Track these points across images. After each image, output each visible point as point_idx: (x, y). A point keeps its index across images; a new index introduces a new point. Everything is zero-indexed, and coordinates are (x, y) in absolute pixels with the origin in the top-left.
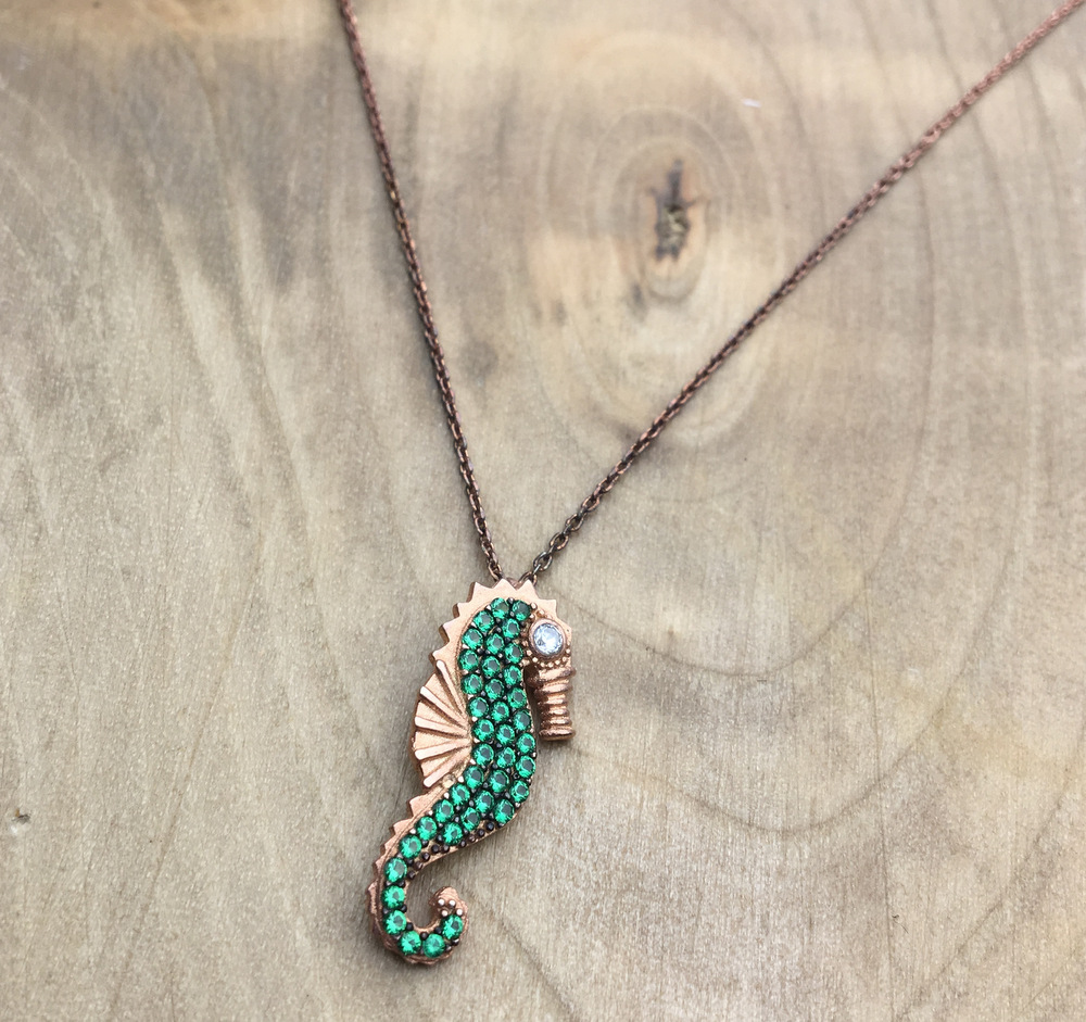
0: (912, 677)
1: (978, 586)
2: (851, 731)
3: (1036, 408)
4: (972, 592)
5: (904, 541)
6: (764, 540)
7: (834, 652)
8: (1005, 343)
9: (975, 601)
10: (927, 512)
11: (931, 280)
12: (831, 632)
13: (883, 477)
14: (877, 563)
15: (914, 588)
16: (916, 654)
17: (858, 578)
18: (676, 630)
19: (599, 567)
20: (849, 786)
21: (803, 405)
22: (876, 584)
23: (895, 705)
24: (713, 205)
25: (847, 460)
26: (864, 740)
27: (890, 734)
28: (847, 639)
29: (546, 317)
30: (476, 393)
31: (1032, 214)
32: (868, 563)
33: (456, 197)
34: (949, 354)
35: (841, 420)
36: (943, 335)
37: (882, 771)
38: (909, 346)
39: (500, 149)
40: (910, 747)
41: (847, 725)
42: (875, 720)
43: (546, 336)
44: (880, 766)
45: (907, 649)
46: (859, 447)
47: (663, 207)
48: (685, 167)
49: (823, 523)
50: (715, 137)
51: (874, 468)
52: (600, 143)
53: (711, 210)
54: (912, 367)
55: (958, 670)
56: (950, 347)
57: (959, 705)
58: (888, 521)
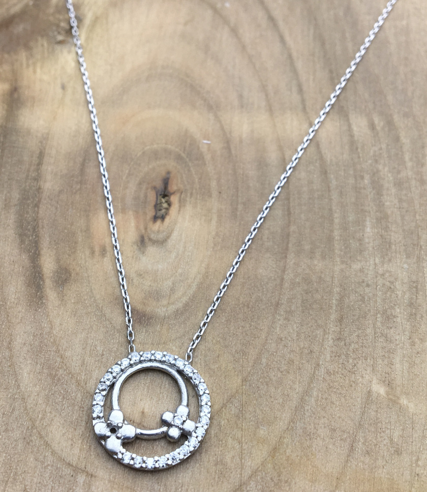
0: (262, 432)
1: (299, 382)
3: (337, 290)
4: (296, 386)
5: (264, 360)
7: (224, 420)
8: (323, 257)
9: (297, 391)
10: (277, 346)
11: (288, 226)
12: (223, 409)
13: (256, 328)
14: (249, 373)
15: (267, 385)
16: (265, 419)
17: (239, 381)
18: (146, 410)
22: (248, 384)
23: (253, 446)
24: (183, 193)
25: (239, 320)
26: (235, 465)
27: (249, 461)
28: (231, 413)
29: (97, 253)
30: (59, 293)
31: (343, 190)
32: (245, 372)
33: (59, 196)
34: (294, 263)
35: (238, 300)
36: (292, 254)
37: (242, 481)
38: (275, 260)
39: (82, 171)
40: (258, 468)
41: (227, 458)
42: (241, 455)
43: (96, 263)
44: (242, 478)
45: (261, 417)
46: (245, 313)
47: (159, 196)
48: (172, 175)
49: (224, 353)
50: (188, 160)
51: (252, 323)
52: (131, 165)
53: (183, 196)
54: (275, 271)
55: (286, 427)
56: (295, 260)
57: (285, 446)
58: (257, 350)
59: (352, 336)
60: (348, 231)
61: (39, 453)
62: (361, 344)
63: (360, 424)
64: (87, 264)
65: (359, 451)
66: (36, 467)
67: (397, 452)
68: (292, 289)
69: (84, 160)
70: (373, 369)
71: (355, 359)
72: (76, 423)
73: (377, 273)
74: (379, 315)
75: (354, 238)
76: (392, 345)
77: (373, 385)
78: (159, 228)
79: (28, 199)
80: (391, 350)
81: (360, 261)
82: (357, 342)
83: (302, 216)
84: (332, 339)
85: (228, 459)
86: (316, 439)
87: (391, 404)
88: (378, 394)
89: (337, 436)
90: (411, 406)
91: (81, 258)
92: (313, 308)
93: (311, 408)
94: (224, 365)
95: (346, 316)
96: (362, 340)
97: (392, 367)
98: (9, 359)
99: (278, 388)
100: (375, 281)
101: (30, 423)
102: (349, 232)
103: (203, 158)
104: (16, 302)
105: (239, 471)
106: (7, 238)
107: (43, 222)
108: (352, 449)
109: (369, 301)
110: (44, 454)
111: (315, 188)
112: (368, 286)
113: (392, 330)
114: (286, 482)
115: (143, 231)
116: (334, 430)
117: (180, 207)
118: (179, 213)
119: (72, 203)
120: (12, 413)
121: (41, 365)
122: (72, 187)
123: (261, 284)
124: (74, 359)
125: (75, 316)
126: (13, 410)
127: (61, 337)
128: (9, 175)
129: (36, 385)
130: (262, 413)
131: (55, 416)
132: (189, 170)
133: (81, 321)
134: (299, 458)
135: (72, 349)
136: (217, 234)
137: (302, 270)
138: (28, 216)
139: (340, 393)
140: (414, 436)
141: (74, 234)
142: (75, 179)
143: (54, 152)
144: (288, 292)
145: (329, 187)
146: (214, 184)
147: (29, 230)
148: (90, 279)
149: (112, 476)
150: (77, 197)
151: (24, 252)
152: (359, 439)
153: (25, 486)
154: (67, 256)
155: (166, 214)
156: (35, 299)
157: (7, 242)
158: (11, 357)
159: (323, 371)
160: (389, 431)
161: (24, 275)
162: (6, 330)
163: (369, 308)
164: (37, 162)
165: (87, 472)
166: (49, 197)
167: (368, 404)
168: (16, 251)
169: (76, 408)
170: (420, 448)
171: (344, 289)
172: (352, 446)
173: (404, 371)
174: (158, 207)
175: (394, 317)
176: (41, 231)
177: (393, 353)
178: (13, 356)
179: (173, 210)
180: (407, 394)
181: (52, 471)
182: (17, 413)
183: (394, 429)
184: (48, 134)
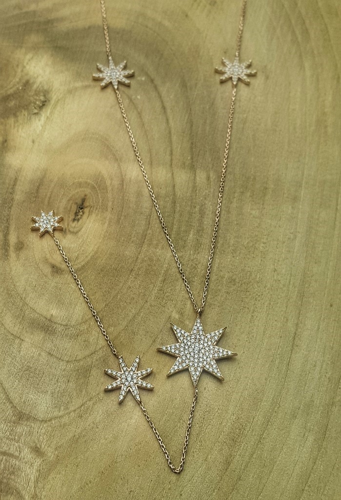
1: (135, 309)
2: (91, 340)
4: (133, 310)
5: (119, 297)
9: (133, 313)
10: (127, 290)
11: (147, 230)
13: (118, 281)
14: (110, 302)
15: (118, 308)
18: (54, 314)
20: (87, 353)
21: (102, 262)
22: (108, 307)
24: (92, 207)
27: (101, 342)
30: (17, 254)
31: (182, 213)
32: (108, 302)
33: (23, 204)
34: (146, 250)
35: (111, 266)
36: (146, 245)
38: (136, 247)
39: (37, 191)
40: (105, 345)
46: (114, 273)
47: (78, 208)
48: (87, 197)
50: (98, 189)
51: (117, 278)
52: (65, 190)
53: (91, 209)
54: (135, 253)
55: (123, 328)
56: (147, 248)
57: (121, 337)
58: (116, 292)
59: (168, 289)
63: (161, 331)
64: (34, 240)
65: (158, 342)
68: (141, 263)
69: (39, 185)
70: (175, 306)
71: (167, 300)
72: (18, 317)
73: (190, 259)
75: (182, 239)
77: (173, 314)
78: (75, 225)
79: (6, 204)
81: (182, 252)
82: (170, 293)
83: (156, 225)
84: (157, 290)
86: (137, 335)
88: (174, 318)
89: (148, 335)
91: (31, 237)
92: (150, 274)
93: (138, 321)
95: (167, 279)
96: (173, 291)
99: (123, 310)
100: (187, 263)
102: (180, 236)
103: (107, 189)
107: (12, 217)
108: (154, 341)
112: (183, 265)
115: (67, 226)
117: (89, 215)
118: (88, 218)
119: (30, 208)
121: (3, 288)
122: (31, 199)
123: (125, 259)
124: (21, 287)
125: (23, 266)
127: (15, 276)
131: (8, 312)
132: (98, 195)
133: (27, 269)
134: (126, 343)
135: (20, 282)
136: (107, 231)
137: (149, 254)
139: (155, 316)
142: (33, 195)
143: (23, 179)
145: (175, 211)
146: (110, 204)
148: (34, 249)
150: (33, 205)
152: (159, 337)
154: (23, 236)
155: (80, 218)
156: (4, 256)
159: (148, 304)
164: (13, 184)
166: (17, 204)
167: (168, 322)
169: (19, 310)
174: (76, 214)
176: (11, 222)
179: (85, 217)
184: (21, 168)
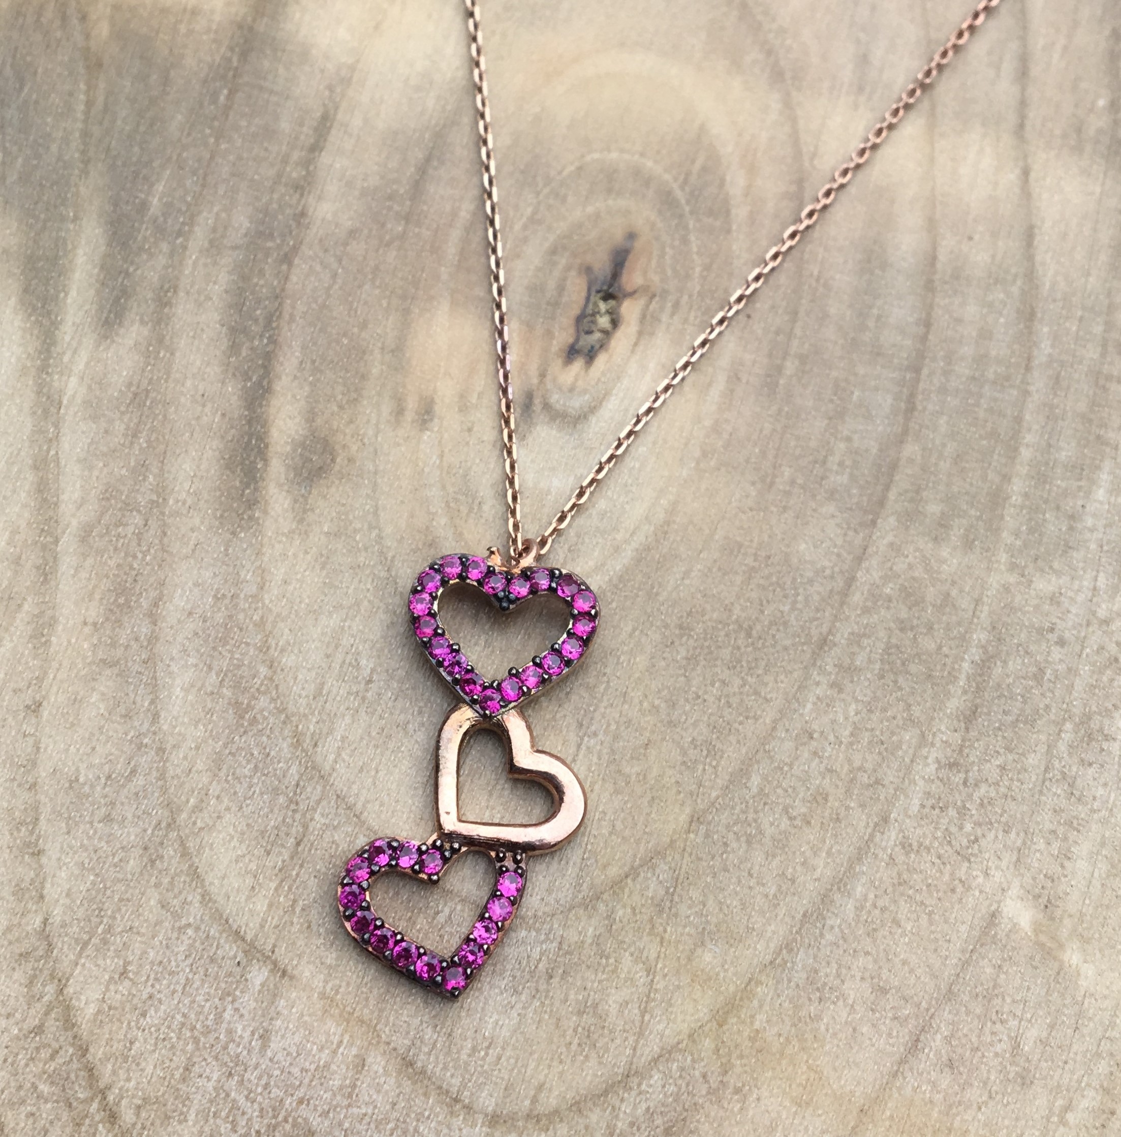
0: (710, 956)
1: (829, 853)
3: (980, 636)
4: (820, 862)
6: (583, 747)
7: (624, 906)
8: (968, 544)
9: (817, 874)
10: (797, 749)
11: (901, 441)
12: (629, 881)
13: (756, 693)
14: (713, 804)
15: (749, 842)
16: (724, 928)
17: (684, 818)
19: (376, 747)
21: (687, 582)
22: (703, 829)
23: (678, 987)
24: (657, 299)
25: (719, 663)
26: (625, 1023)
27: (659, 1022)
28: (646, 893)
29: (409, 416)
30: (296, 501)
31: (1063, 373)
32: (703, 800)
33: (346, 244)
34: (891, 544)
35: (728, 609)
36: (892, 520)
37: (634, 1067)
38: (845, 526)
39: (417, 188)
40: (678, 1043)
41: (610, 1002)
42: (647, 1002)
43: (401, 441)
44: (635, 1060)
45: (714, 920)
46: (739, 648)
47: (593, 293)
48: (638, 244)
49: (664, 739)
50: (687, 209)
51: (749, 679)
52: (541, 197)
53: (654, 305)
54: (839, 555)
55: (769, 958)
56: (895, 536)
57: (756, 1003)
58: (744, 751)
59: (988, 765)
60: (1047, 487)
61: (172, 890)
62: (1003, 790)
63: (950, 990)
64: (379, 439)
65: (931, 1055)
66: (158, 923)
67: (1023, 1078)
68: (866, 611)
69: (428, 159)
70: (1018, 860)
71: (980, 825)
72: (272, 838)
73: (1094, 613)
74: (1068, 726)
75: (1058, 508)
76: (1080, 808)
77: (1008, 901)
78: (576, 380)
79: (271, 236)
80: (1075, 822)
81: (1059, 574)
82: (997, 784)
83: (943, 420)
84: (938, 761)
85: (611, 1006)
86: (834, 1003)
87: (1038, 958)
88: (1015, 925)
89: (888, 1007)
90: (1089, 971)
91: (368, 421)
92: (907, 673)
93: (840, 926)
94: (655, 772)
95: (985, 710)
96: (1012, 779)
97: (1067, 863)
98: (145, 644)
99: (774, 856)
100: (1083, 634)
101: (167, 813)
102: (1050, 491)
103: (728, 212)
104: (189, 502)
105: (631, 1039)
106: (199, 331)
107: (293, 307)
108: (915, 1046)
109: (1054, 683)
110: (182, 897)
111: (993, 353)
112: (1061, 642)
113: (1091, 771)
114: (737, 1091)
115: (535, 381)
116: (884, 991)
117: (640, 333)
118: (633, 351)
119: (376, 269)
120: (129, 779)
121: (218, 675)
122: (383, 225)
123: (794, 580)
124: (300, 677)
125: (323, 568)
126: (133, 772)
127: (278, 615)
128: (234, 164)
129: (197, 722)
130: (721, 909)
131: (228, 809)
132: (685, 241)
133: (337, 583)
134: (782, 1040)
135: (300, 652)
136: (716, 427)
137: (906, 566)
138: (262, 282)
139: (922, 903)
140: (1075, 1048)
141: (364, 352)
142: (396, 208)
143: (356, 122)
144: (859, 616)
145: (1029, 359)
147: (256, 321)
148: (379, 481)
149: (330, 985)
150: (392, 255)
151: (234, 375)
152: (939, 1026)
153: (127, 963)
154: (335, 409)
155: (601, 347)
156: (235, 505)
157: (196, 342)
158: (153, 639)
159: (893, 837)
160: (1016, 1023)
161: (223, 437)
162: (153, 569)
163: (1047, 701)
164: (312, 141)
165: (275, 963)
166: (321, 240)
167: (982, 945)
168: (214, 371)
169: (282, 800)
170: (1079, 1082)
171: (999, 640)
172: (918, 1040)
173: (1094, 881)
174: (584, 322)
175: (1107, 738)
176: (286, 328)
177: (1079, 831)
178: (157, 639)
179: (621, 341)
180: (1085, 941)
181: (195, 941)
182: (139, 781)
183: (1030, 1021)
184: (352, 68)
